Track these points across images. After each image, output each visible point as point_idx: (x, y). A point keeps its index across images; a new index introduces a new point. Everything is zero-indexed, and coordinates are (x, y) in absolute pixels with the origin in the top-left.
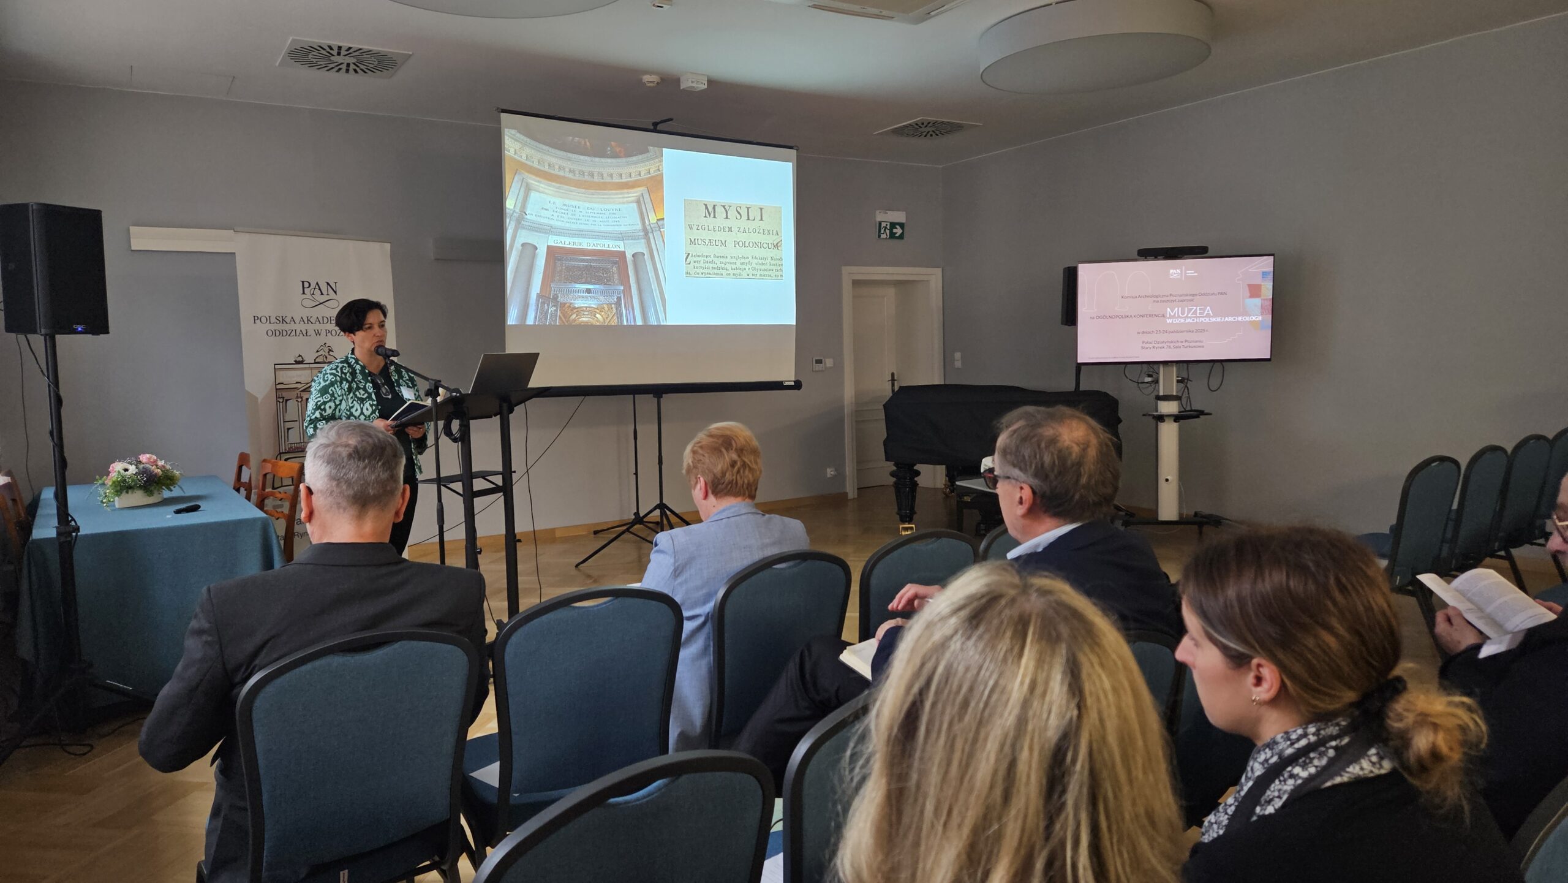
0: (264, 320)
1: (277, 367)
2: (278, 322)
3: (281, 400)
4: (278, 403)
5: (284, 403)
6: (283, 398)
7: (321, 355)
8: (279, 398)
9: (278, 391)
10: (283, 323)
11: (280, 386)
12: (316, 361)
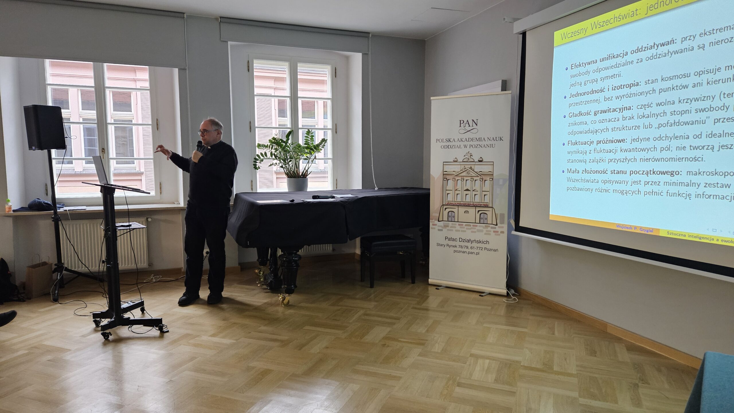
1: (445, 163)
2: (447, 141)
3: (445, 180)
4: (444, 181)
5: (447, 181)
6: (446, 179)
7: (466, 158)
8: (444, 178)
9: (444, 175)
10: (449, 142)
11: (444, 173)
12: (464, 161)
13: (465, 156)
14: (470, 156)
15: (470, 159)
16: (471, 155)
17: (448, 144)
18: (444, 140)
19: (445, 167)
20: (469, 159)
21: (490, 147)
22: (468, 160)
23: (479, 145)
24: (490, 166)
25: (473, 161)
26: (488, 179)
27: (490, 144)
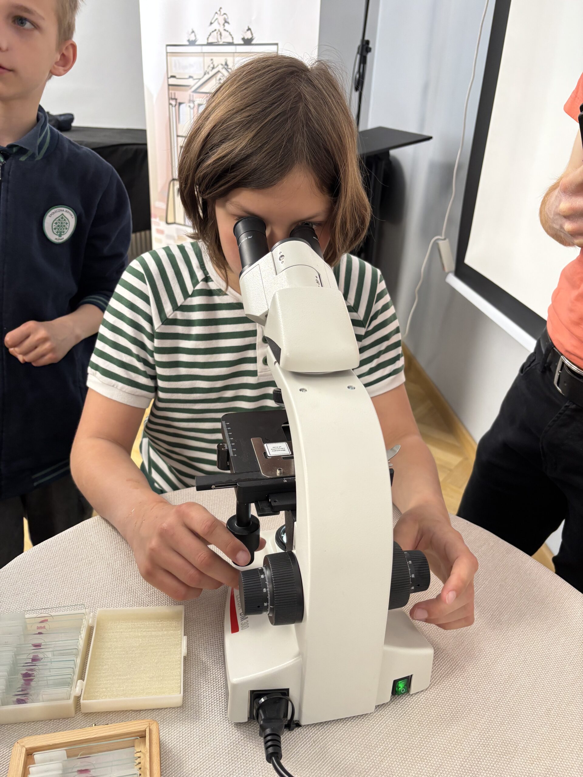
1: (169, 50)
3: (173, 102)
4: (171, 106)
5: (177, 106)
6: (176, 99)
7: (215, 30)
8: (172, 99)
9: (170, 87)
11: (172, 81)
12: (210, 41)
13: (211, 23)
14: (224, 25)
15: (224, 33)
16: (226, 22)
19: (173, 59)
20: (221, 34)
22: (219, 36)
25: (231, 41)
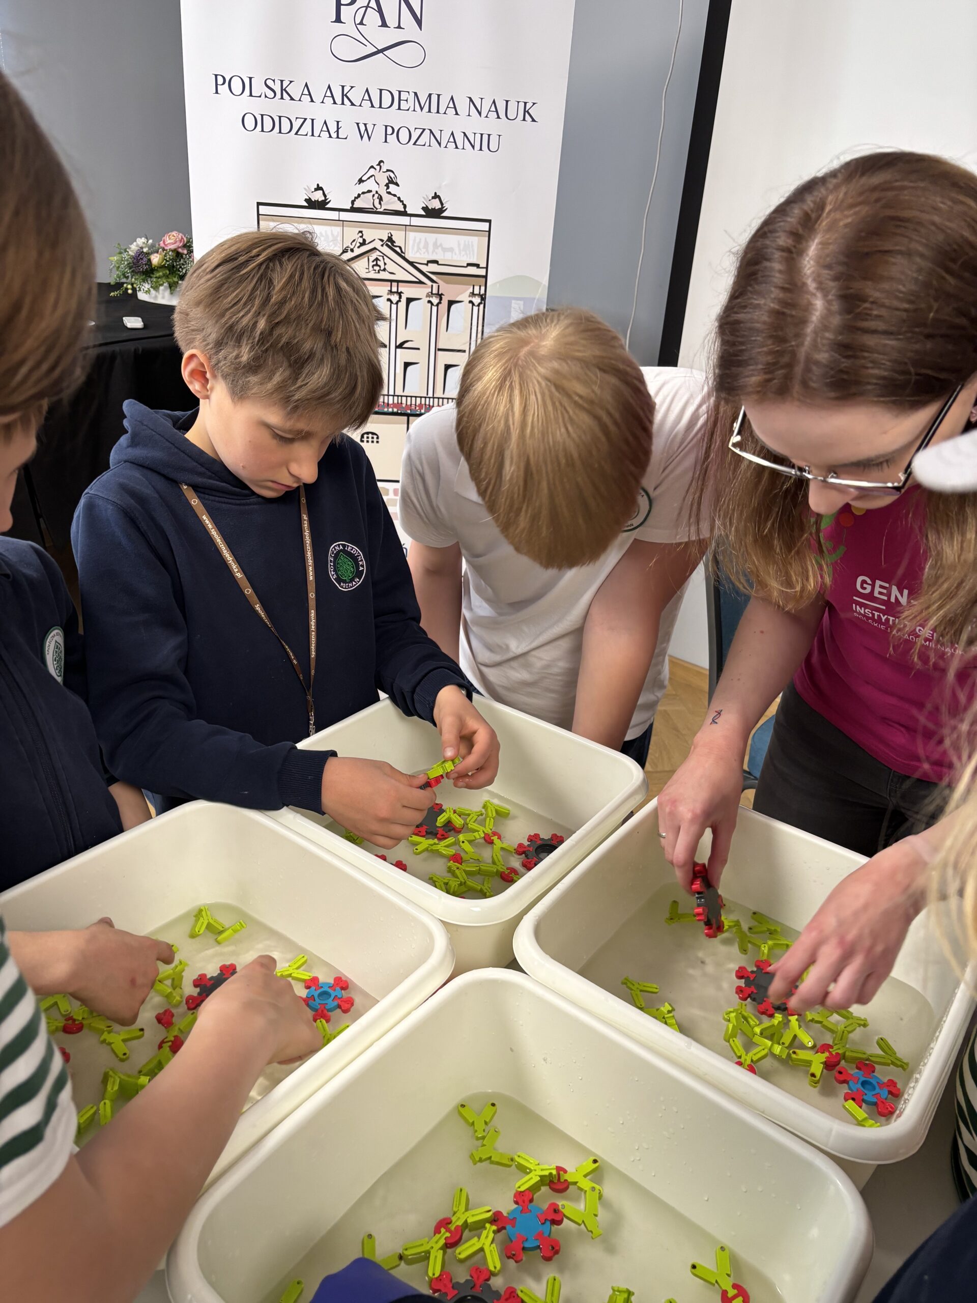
0: (237, 85)
1: (264, 210)
2: (271, 94)
7: (369, 191)
10: (282, 98)
12: (356, 205)
13: (361, 181)
14: (387, 186)
15: (385, 197)
16: (391, 181)
17: (275, 107)
18: (259, 88)
20: (381, 199)
21: (477, 146)
22: (377, 201)
23: (427, 132)
24: (474, 240)
25: (400, 209)
26: (465, 297)
27: (479, 131)
